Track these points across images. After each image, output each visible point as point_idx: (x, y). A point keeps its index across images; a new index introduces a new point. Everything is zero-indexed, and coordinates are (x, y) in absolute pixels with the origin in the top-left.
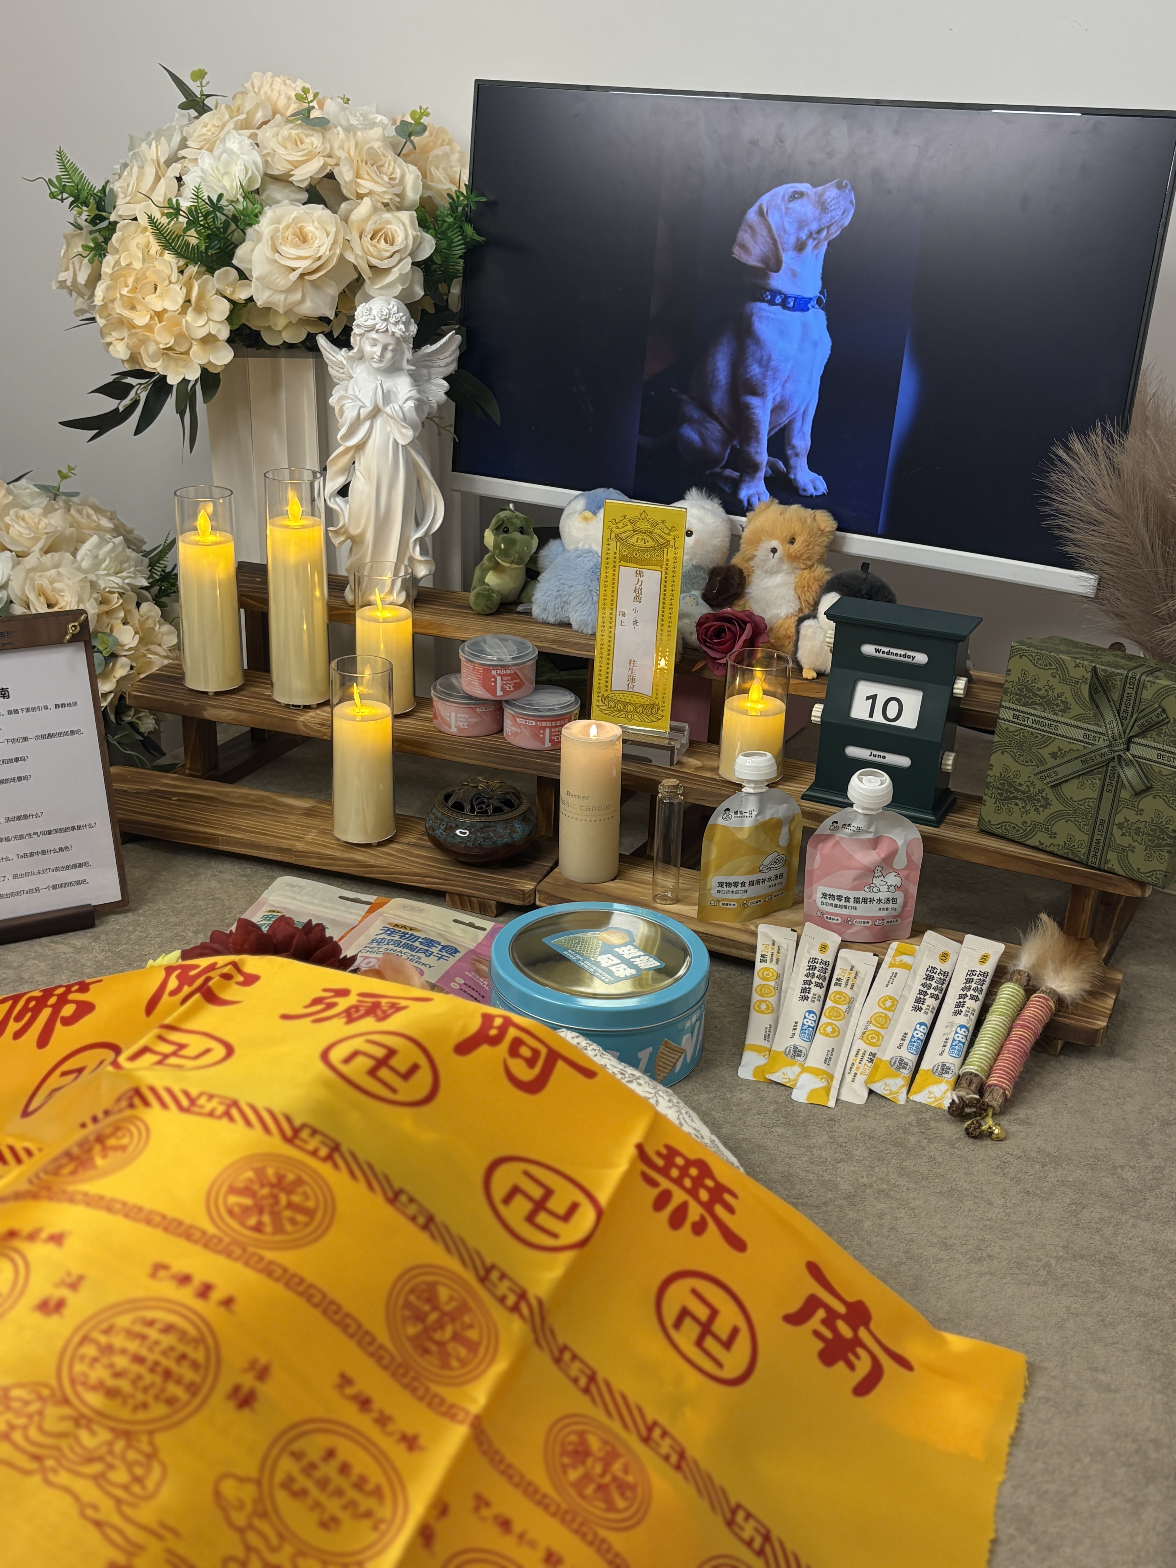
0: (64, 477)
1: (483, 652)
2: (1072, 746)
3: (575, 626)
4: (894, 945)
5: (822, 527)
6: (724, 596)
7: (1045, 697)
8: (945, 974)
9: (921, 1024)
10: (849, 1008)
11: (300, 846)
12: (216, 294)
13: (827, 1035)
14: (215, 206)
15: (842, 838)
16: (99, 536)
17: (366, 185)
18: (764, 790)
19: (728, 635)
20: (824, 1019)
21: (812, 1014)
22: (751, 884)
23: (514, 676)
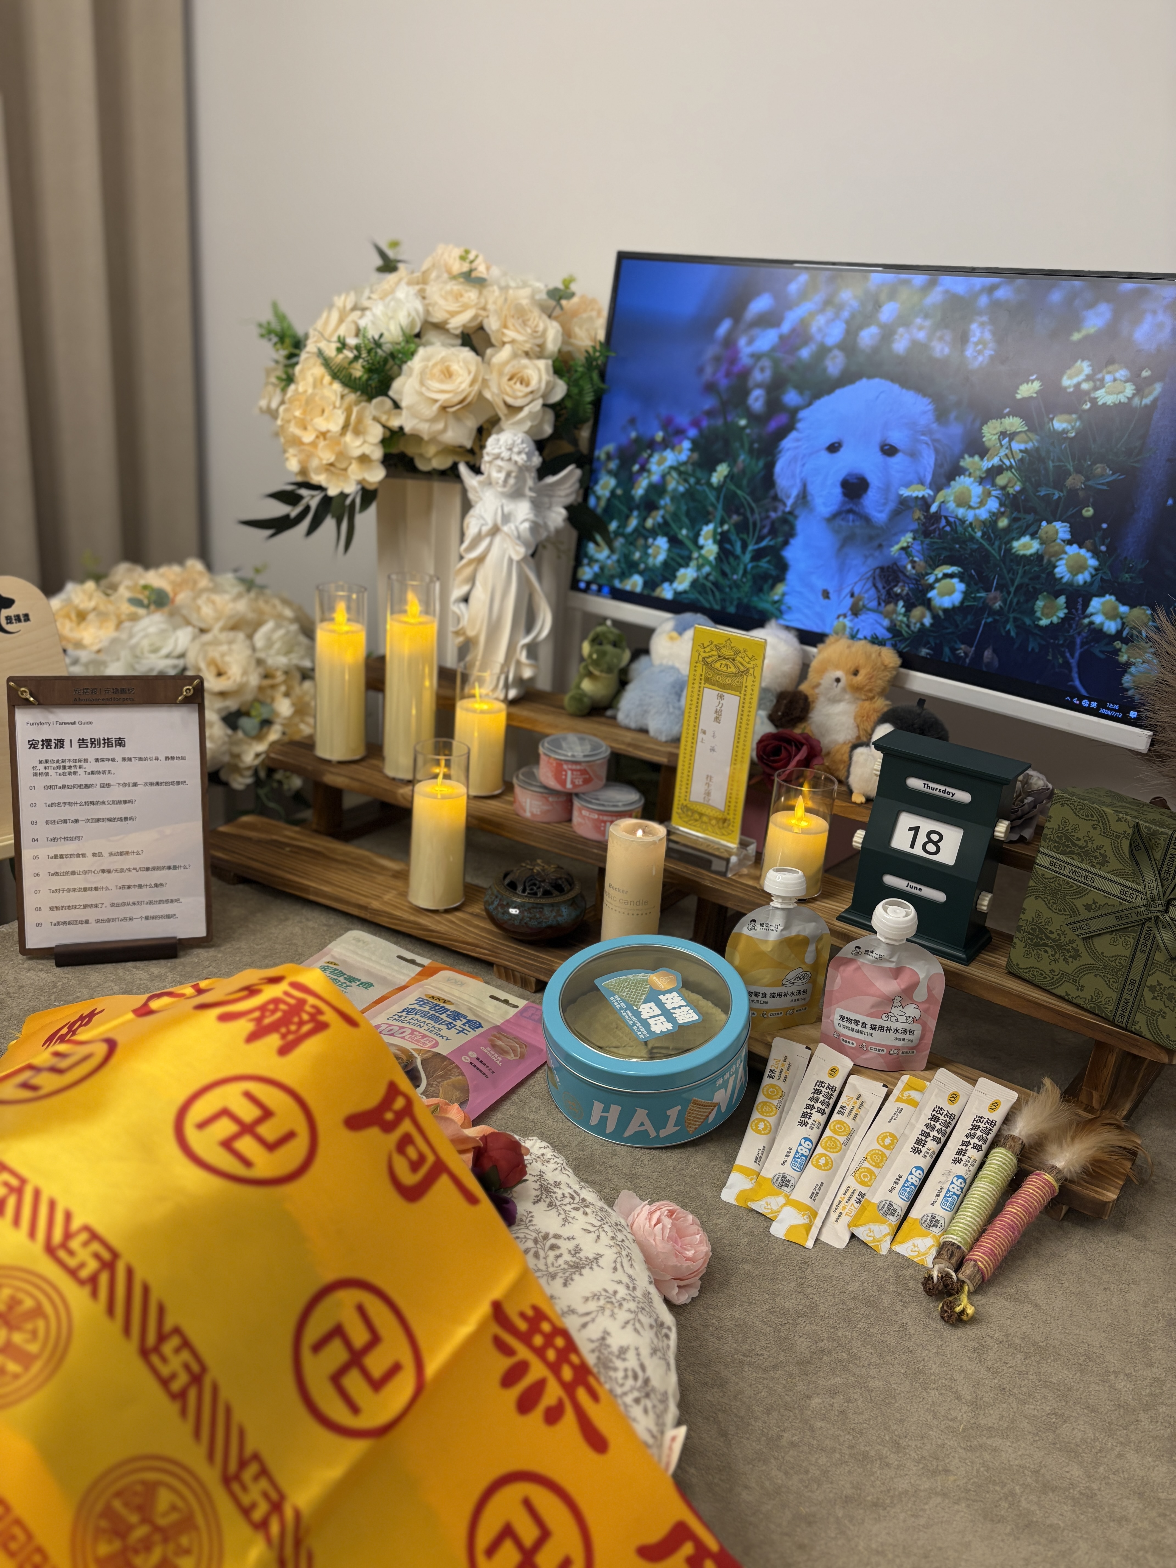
0: (258, 571)
1: (560, 747)
2: (1107, 901)
3: (653, 733)
4: (905, 1078)
5: (886, 663)
6: (788, 719)
7: (1084, 848)
8: (951, 1116)
9: (918, 1168)
10: (848, 1139)
11: (375, 904)
12: (373, 420)
13: (818, 1167)
14: (378, 344)
15: (863, 963)
16: (276, 623)
17: (510, 334)
18: (791, 907)
19: (784, 754)
20: (819, 1150)
21: (808, 1143)
22: (773, 996)
23: (583, 772)
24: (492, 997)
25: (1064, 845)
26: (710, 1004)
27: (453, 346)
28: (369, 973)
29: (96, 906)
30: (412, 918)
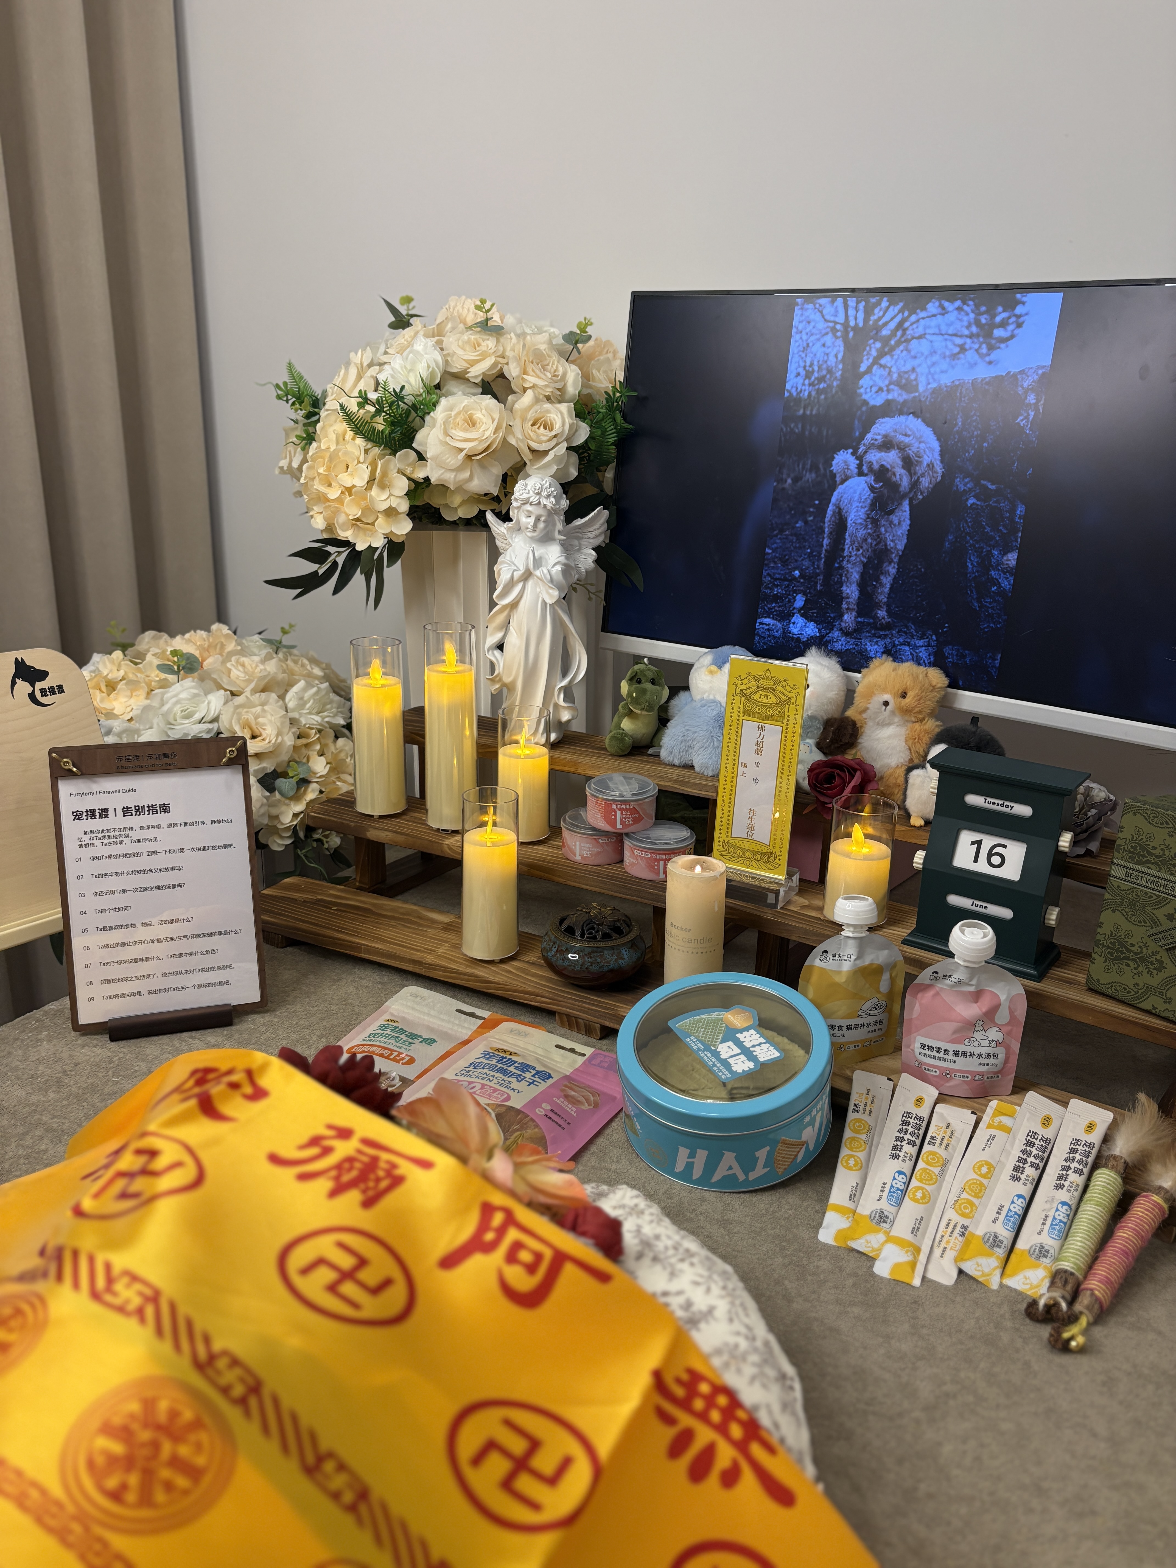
0: (284, 632)
1: (608, 788)
3: (697, 769)
4: (994, 1104)
5: (934, 683)
6: (836, 745)
7: (1161, 857)
8: (1048, 1141)
9: (1020, 1196)
10: (943, 1171)
11: (430, 959)
12: (398, 472)
13: (916, 1201)
14: (399, 396)
15: (941, 988)
16: (306, 682)
17: (531, 380)
18: (863, 935)
19: (838, 781)
20: (914, 1183)
21: (901, 1176)
22: (849, 1028)
23: (634, 811)
24: (558, 1046)
25: (1139, 854)
26: (786, 1040)
27: (474, 395)
28: (430, 1029)
29: (148, 976)
30: (469, 970)
